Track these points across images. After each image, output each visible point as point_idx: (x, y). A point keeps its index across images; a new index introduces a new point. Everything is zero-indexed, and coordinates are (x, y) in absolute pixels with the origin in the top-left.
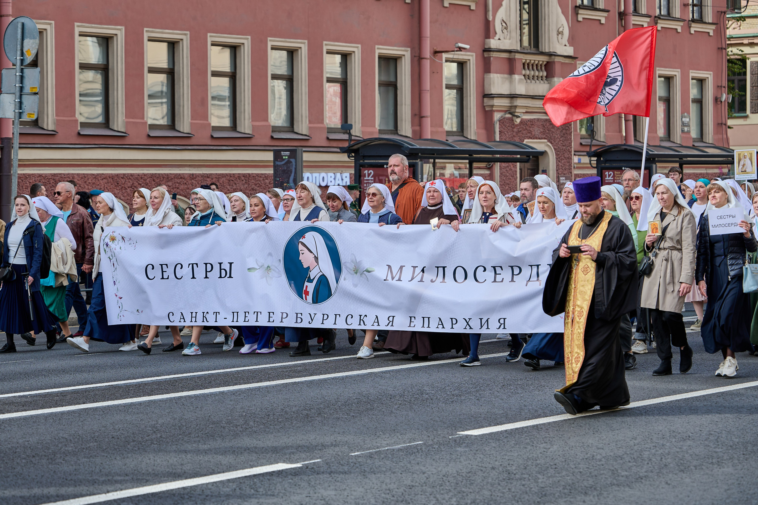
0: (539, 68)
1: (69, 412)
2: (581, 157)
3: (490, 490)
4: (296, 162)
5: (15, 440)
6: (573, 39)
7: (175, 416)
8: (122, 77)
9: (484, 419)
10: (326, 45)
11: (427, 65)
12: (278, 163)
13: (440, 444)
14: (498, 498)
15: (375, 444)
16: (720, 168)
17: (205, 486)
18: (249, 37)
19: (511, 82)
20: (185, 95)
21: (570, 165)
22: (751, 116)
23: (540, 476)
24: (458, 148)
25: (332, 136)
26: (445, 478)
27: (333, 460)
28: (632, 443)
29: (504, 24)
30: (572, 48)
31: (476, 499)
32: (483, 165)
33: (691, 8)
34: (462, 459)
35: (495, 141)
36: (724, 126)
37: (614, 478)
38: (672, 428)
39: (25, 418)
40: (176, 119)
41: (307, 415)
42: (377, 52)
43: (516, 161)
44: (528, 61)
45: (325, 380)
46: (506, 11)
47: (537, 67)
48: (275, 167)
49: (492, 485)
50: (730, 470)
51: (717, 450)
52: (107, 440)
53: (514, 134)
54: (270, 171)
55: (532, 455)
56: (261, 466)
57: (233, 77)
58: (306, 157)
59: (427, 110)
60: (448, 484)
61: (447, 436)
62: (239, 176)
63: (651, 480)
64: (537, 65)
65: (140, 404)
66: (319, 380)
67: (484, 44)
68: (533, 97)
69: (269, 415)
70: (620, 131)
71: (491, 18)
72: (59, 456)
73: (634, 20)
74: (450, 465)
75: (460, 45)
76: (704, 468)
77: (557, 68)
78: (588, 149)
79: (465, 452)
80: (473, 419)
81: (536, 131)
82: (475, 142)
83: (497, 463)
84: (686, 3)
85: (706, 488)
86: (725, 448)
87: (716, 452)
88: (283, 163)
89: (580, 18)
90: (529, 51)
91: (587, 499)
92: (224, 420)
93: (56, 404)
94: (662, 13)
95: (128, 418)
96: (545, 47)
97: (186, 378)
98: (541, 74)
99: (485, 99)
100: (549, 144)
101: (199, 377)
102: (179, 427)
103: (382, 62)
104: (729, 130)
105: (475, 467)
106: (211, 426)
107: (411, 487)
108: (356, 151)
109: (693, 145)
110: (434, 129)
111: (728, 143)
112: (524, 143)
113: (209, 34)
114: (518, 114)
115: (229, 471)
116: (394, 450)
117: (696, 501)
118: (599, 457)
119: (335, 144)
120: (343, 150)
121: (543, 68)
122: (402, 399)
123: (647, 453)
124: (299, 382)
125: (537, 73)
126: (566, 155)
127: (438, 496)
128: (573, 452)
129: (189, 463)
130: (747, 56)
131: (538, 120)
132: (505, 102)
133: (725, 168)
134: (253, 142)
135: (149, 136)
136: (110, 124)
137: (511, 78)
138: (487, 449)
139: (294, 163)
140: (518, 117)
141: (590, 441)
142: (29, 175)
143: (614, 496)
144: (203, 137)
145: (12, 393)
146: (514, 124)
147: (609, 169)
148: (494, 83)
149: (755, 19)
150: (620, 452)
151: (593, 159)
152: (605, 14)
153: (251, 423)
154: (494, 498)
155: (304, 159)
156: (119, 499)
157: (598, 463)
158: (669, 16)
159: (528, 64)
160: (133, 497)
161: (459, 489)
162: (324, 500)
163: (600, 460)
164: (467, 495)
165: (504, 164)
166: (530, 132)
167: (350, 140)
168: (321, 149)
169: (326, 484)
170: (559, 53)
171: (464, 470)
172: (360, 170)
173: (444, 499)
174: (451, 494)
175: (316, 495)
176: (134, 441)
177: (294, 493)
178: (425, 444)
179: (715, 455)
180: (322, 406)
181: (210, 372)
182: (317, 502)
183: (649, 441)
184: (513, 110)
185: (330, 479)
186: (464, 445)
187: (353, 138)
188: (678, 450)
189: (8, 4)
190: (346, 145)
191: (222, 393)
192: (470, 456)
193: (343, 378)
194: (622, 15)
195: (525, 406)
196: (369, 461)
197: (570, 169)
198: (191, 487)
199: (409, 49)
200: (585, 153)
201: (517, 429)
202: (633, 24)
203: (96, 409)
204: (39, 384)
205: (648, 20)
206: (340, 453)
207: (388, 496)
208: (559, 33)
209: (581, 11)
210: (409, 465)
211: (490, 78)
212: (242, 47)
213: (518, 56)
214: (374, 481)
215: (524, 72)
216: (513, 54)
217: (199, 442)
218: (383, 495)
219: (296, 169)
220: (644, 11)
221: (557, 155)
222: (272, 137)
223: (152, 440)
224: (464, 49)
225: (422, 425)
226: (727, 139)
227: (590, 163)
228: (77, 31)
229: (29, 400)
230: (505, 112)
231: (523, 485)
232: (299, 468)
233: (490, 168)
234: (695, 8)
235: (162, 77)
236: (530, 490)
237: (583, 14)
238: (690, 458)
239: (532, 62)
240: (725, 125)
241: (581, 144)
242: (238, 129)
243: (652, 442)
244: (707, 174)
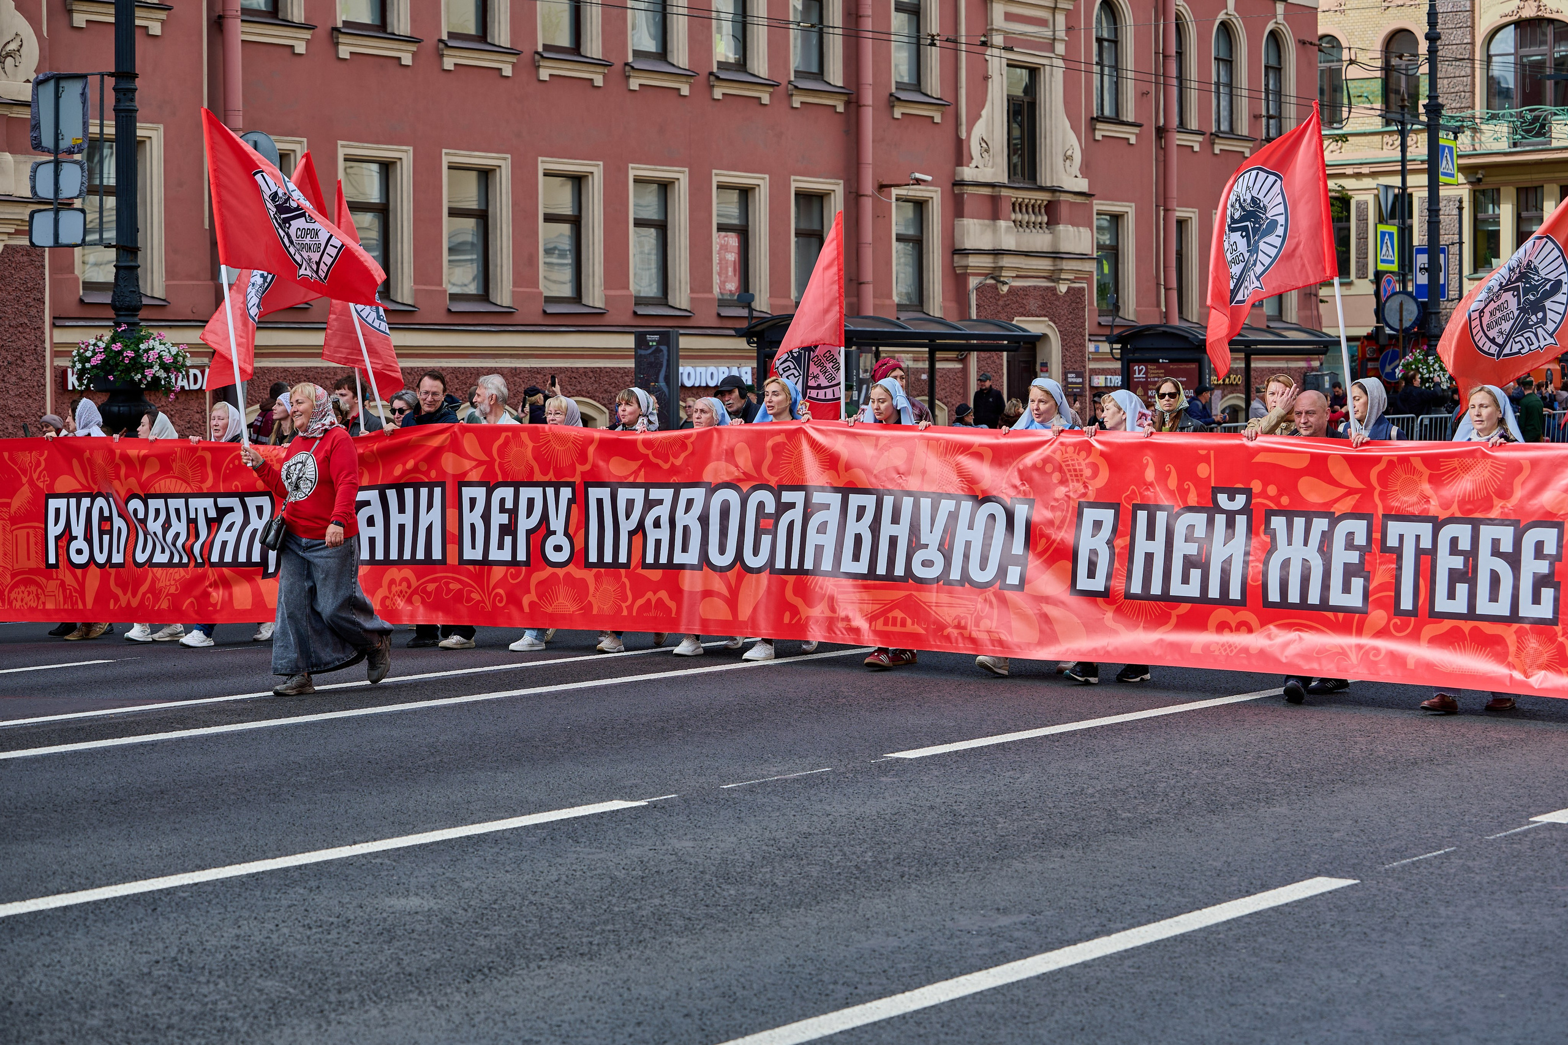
0: (1037, 210)
1: (307, 724)
2: (1100, 344)
3: (924, 840)
4: (669, 351)
5: (222, 767)
6: (1087, 166)
7: (465, 730)
8: (409, 223)
9: (926, 734)
10: (716, 175)
11: (868, 204)
12: (643, 352)
13: (857, 772)
14: (935, 852)
15: (759, 772)
16: (1308, 360)
17: (500, 834)
18: (601, 163)
19: (995, 230)
20: (504, 250)
21: (1083, 356)
22: (1356, 281)
23: (1000, 820)
24: (913, 330)
25: (727, 312)
26: (858, 822)
27: (695, 795)
28: (1142, 770)
29: (984, 145)
30: (1086, 180)
31: (901, 854)
32: (952, 355)
33: (1264, 120)
34: (886, 794)
35: (970, 320)
36: (1313, 298)
37: (1111, 823)
38: (1204, 749)
39: (240, 734)
40: (491, 286)
41: (663, 728)
42: (794, 186)
43: (1002, 349)
44: (1020, 200)
45: (694, 676)
46: (987, 125)
47: (1034, 209)
48: (638, 359)
49: (928, 832)
50: (1284, 810)
51: (1268, 780)
52: (360, 765)
53: (999, 309)
54: (630, 364)
55: (991, 788)
56: (587, 804)
57: (576, 222)
58: (684, 342)
59: (868, 274)
60: (862, 831)
61: (868, 760)
62: (586, 372)
63: (1165, 824)
64: (1033, 206)
65: (414, 711)
66: (686, 676)
67: (954, 174)
68: (1027, 254)
69: (605, 729)
70: (1158, 305)
71: (964, 136)
72: (285, 789)
73: (1179, 139)
74: (868, 803)
75: (918, 175)
76: (1245, 806)
77: (1064, 211)
78: (1107, 332)
79: (893, 783)
80: (909, 735)
81: (1033, 304)
82: (940, 321)
83: (938, 800)
84: (1257, 113)
85: (1245, 836)
86: (1279, 778)
87: (1265, 784)
88: (650, 351)
89: (1098, 136)
90: (1021, 185)
91: (1067, 853)
92: (538, 735)
93: (289, 712)
94: (1222, 128)
95: (395, 733)
96: (1046, 178)
97: (487, 673)
98: (1039, 219)
99: (956, 257)
100: (1051, 323)
101: (507, 671)
102: (470, 746)
103: (802, 201)
104: (1321, 305)
105: (905, 805)
106: (518, 745)
107: (807, 835)
108: (760, 335)
109: (1268, 327)
110: (878, 302)
111: (1320, 323)
112: (1014, 322)
113: (540, 159)
114: (1005, 280)
115: (539, 812)
116: (786, 780)
117: (1228, 856)
118: (1090, 791)
119: (729, 324)
120: (740, 333)
121: (1043, 211)
122: (806, 705)
123: (1164, 784)
124: (654, 680)
125: (1033, 218)
126: (1077, 341)
127: (846, 849)
128: (1053, 783)
129: (479, 800)
130: (1350, 193)
131: (1035, 287)
132: (986, 262)
133: (1314, 360)
134: (607, 320)
135: (449, 311)
136: (392, 293)
137: (995, 225)
138: (926, 779)
139: (665, 352)
140: (1004, 283)
141: (1080, 768)
142: (269, 369)
143: (1108, 849)
144: (531, 312)
145: (224, 696)
146: (998, 294)
147: (1139, 362)
148: (968, 233)
149: (1363, 138)
150: (1123, 784)
151: (1115, 346)
152: (1136, 130)
153: (578, 741)
154: (929, 851)
155: (681, 346)
156: (370, 853)
157: (1089, 800)
158: (1231, 134)
159: (1020, 205)
160: (391, 850)
161: (877, 838)
162: (676, 854)
163: (1092, 796)
164: (890, 847)
165: (983, 354)
166: (1023, 306)
167: (751, 317)
168: (709, 332)
169: (681, 832)
170: (1066, 188)
171: (889, 811)
172: (765, 362)
173: (854, 853)
174: (866, 845)
175: (664, 848)
176: (400, 767)
177: (632, 844)
178: (833, 772)
179: (1263, 788)
180: (685, 715)
181: (524, 664)
182: (665, 858)
183: (1168, 768)
184: (997, 273)
185: (688, 823)
186: (892, 773)
187: (755, 314)
188: (1210, 780)
189: (236, 113)
190: (745, 324)
191: (540, 695)
192: (899, 790)
193: (721, 673)
194: (1161, 132)
195: (988, 715)
196: (747, 797)
197: (1083, 361)
198: (479, 835)
199: (842, 182)
200: (1103, 338)
201: (972, 749)
202: (1178, 145)
203: (348, 719)
204: (267, 683)
205: (1200, 138)
206: (705, 785)
207: (771, 849)
208: (1067, 158)
209: (1099, 126)
210: (807, 803)
211: (963, 225)
212: (590, 178)
213: (1004, 192)
214: (753, 826)
215: (1013, 216)
216: (997, 189)
217: (498, 768)
218: (764, 848)
219: (668, 361)
220: (1194, 125)
221: (1063, 340)
222: (635, 313)
223: (427, 766)
224: (924, 181)
225: (832, 744)
226: (1319, 317)
227: (1112, 353)
228: (341, 153)
229: (250, 706)
230: (986, 275)
231: (974, 833)
232: (643, 807)
233: (963, 360)
234: (1272, 121)
235: (470, 223)
236: (983, 840)
237: (1103, 130)
238: (1226, 792)
239: (1026, 201)
240: (1316, 295)
241: (1099, 324)
242: (584, 301)
243: (1172, 769)
244: (1289, 369)
